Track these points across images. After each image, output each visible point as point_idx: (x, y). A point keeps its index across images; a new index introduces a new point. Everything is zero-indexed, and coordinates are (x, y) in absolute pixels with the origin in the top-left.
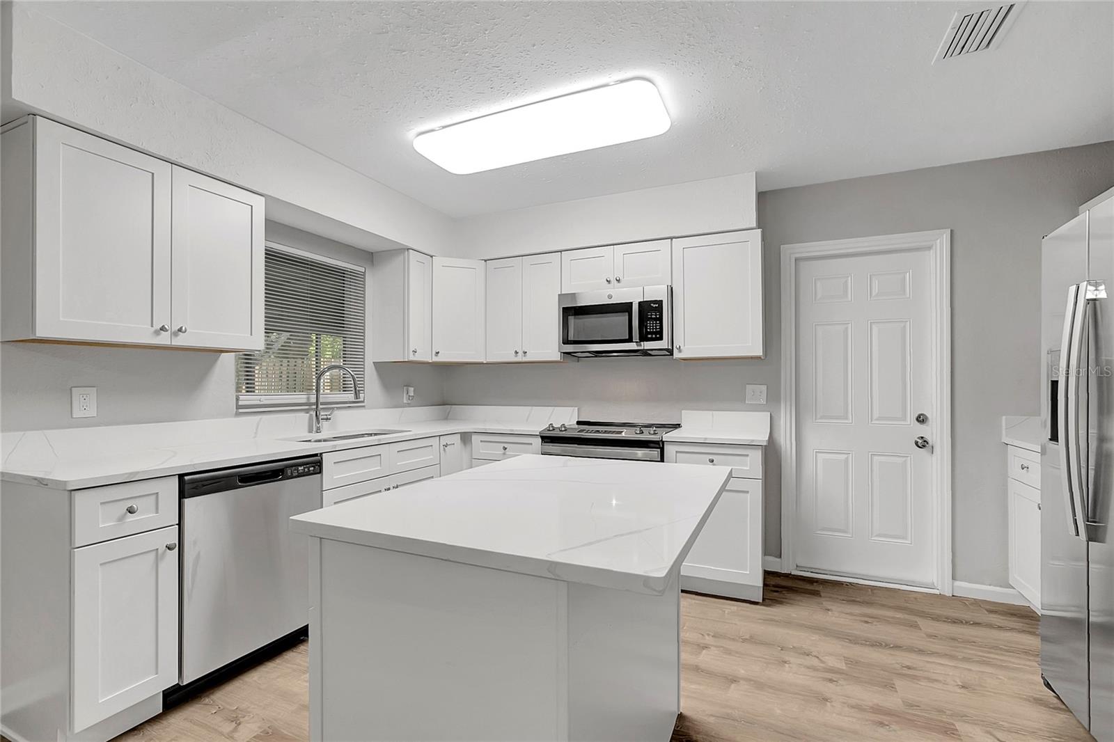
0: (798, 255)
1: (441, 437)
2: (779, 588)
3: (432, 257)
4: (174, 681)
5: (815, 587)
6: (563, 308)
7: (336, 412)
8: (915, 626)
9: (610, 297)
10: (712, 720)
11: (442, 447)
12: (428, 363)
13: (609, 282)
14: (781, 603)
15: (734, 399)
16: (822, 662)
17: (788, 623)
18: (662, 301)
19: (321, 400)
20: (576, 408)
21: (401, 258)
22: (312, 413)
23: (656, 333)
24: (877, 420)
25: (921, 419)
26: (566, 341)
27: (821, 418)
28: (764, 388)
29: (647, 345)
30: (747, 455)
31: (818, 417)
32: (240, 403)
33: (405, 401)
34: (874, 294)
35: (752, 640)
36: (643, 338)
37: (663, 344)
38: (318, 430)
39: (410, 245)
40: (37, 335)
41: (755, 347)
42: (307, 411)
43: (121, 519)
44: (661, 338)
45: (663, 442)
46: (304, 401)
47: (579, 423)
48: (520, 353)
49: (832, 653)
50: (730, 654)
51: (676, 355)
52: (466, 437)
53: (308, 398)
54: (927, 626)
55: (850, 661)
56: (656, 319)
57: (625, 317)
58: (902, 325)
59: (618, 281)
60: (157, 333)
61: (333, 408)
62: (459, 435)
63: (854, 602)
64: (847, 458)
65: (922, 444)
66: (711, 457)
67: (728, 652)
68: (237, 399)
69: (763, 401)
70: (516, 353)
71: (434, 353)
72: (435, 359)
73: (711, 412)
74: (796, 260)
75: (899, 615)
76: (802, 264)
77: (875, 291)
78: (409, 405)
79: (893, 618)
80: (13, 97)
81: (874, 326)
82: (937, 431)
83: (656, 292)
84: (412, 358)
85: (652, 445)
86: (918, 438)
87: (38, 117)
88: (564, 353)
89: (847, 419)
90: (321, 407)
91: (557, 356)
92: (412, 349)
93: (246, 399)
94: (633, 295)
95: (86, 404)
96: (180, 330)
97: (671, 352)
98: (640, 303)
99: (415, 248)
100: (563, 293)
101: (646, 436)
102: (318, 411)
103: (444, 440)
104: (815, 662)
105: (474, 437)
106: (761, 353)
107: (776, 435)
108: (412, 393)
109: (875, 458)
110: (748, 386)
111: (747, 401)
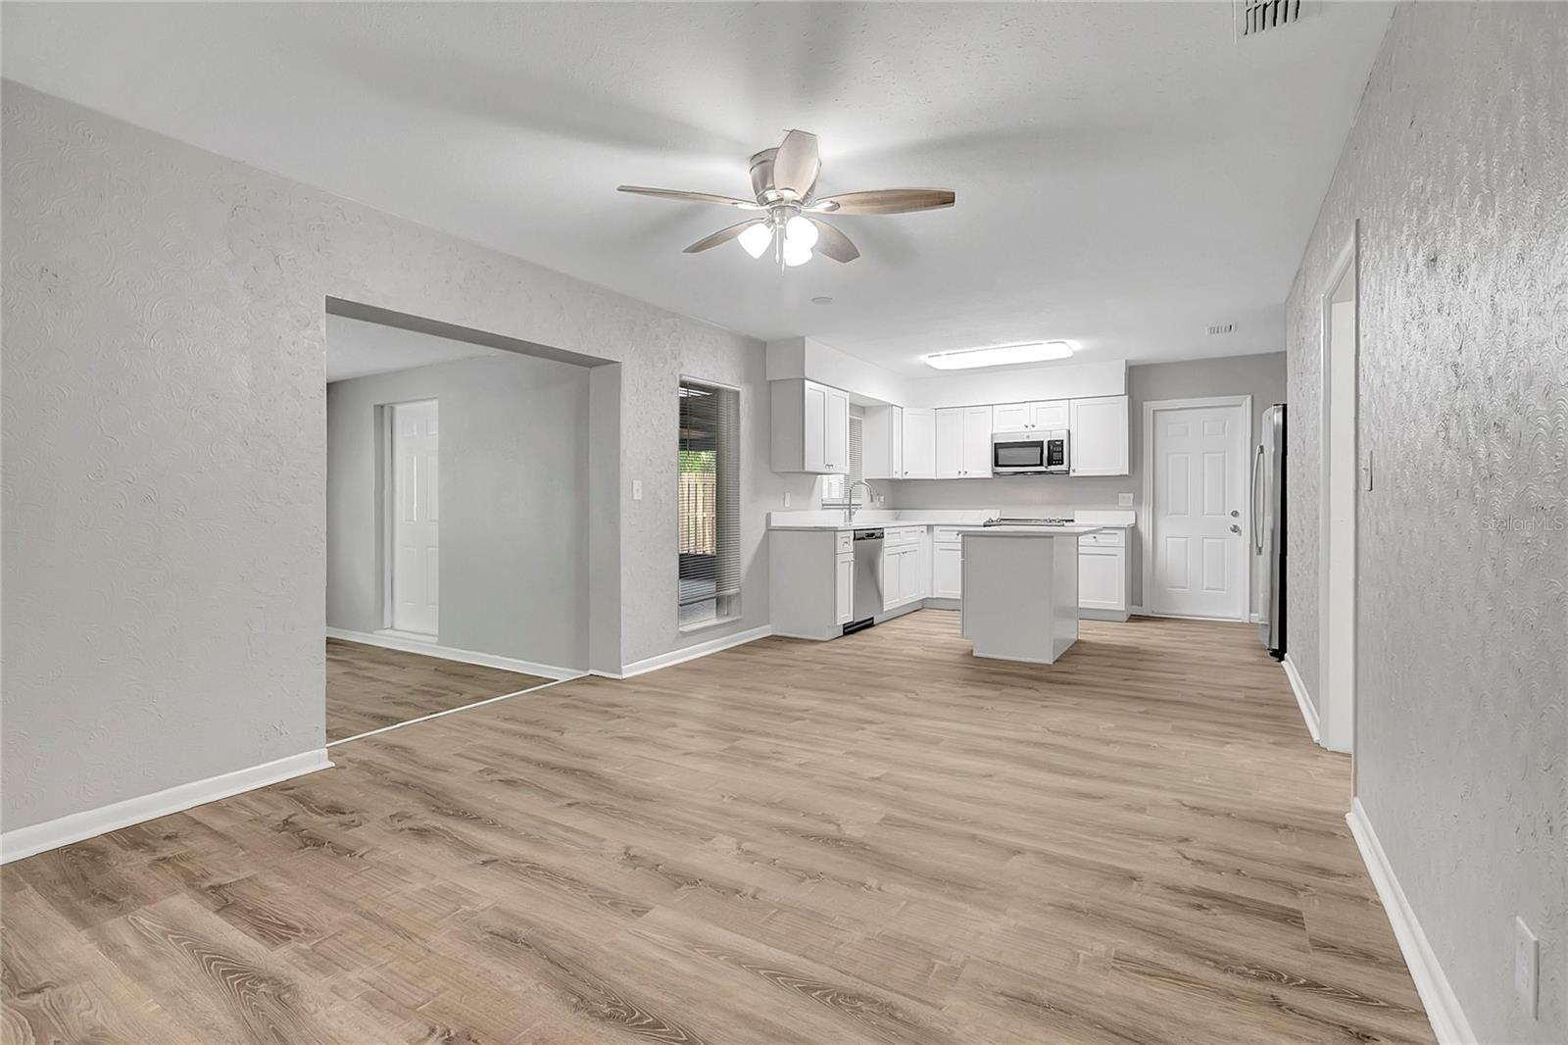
0: (1154, 409)
2: (1136, 619)
3: (902, 408)
6: (995, 444)
9: (1028, 436)
13: (1027, 427)
15: (1113, 503)
18: (1063, 441)
21: (887, 412)
23: (1059, 460)
24: (1206, 515)
25: (1235, 514)
26: (996, 465)
27: (1172, 514)
28: (1131, 495)
29: (1052, 468)
30: (1116, 534)
31: (1169, 514)
34: (1205, 434)
36: (1050, 463)
37: (1064, 467)
39: (892, 402)
41: (1123, 468)
44: (1062, 464)
47: (1001, 519)
48: (963, 474)
51: (1072, 474)
52: (930, 527)
56: (1059, 452)
57: (1039, 449)
58: (1223, 454)
59: (1033, 426)
62: (926, 526)
64: (1186, 542)
65: (1235, 529)
66: (1093, 534)
69: (1131, 505)
70: (960, 473)
71: (904, 473)
72: (907, 477)
76: (1158, 414)
77: (1206, 431)
81: (1205, 454)
82: (1244, 522)
83: (1059, 435)
84: (894, 476)
86: (1232, 526)
88: (994, 473)
89: (1187, 514)
91: (989, 475)
92: (894, 471)
94: (1044, 436)
97: (1068, 472)
98: (1048, 441)
99: (895, 404)
100: (994, 434)
102: (851, 511)
105: (935, 528)
106: (1127, 473)
107: (1139, 526)
108: (882, 500)
109: (1205, 540)
110: (1120, 495)
111: (1120, 504)
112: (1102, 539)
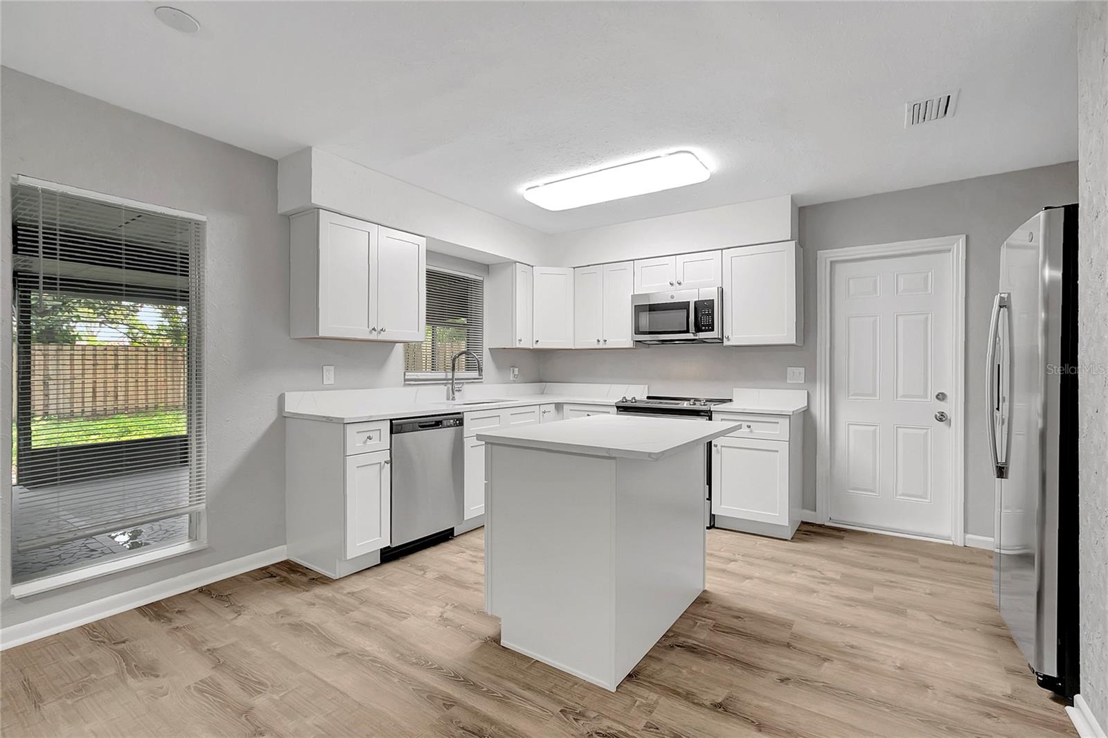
0: (832, 259)
1: (541, 406)
2: (807, 533)
3: (532, 266)
4: (389, 544)
5: (842, 534)
6: (635, 306)
7: (466, 386)
8: (915, 561)
9: (672, 297)
10: (726, 594)
11: (541, 414)
12: (529, 349)
13: (671, 284)
14: (807, 541)
15: (779, 379)
16: (823, 574)
17: (805, 553)
18: (713, 300)
19: (455, 377)
20: (647, 386)
21: (510, 269)
22: (449, 385)
23: (708, 326)
24: (901, 397)
25: (941, 397)
26: (638, 331)
27: (855, 395)
28: (802, 370)
29: (702, 335)
30: (778, 423)
31: (851, 394)
32: (406, 377)
33: (511, 379)
34: (899, 291)
35: (773, 559)
36: (698, 329)
37: (714, 334)
38: (453, 399)
39: (517, 259)
40: (320, 335)
41: (789, 335)
42: (445, 384)
43: (365, 442)
44: (713, 330)
45: (711, 412)
46: (444, 377)
47: (649, 398)
48: (602, 341)
49: (833, 570)
50: (751, 565)
51: (726, 343)
52: (559, 406)
53: (446, 375)
54: (923, 561)
55: (844, 575)
56: (708, 315)
57: (685, 312)
58: (925, 316)
59: (680, 284)
60: (371, 332)
61: (463, 383)
62: (554, 405)
63: (871, 544)
64: (875, 429)
65: (942, 417)
66: (749, 424)
67: (751, 564)
68: (405, 375)
69: (803, 382)
70: (598, 341)
71: (534, 342)
72: (536, 346)
73: (757, 390)
74: (831, 262)
75: (907, 555)
76: (838, 267)
77: (901, 287)
78: (514, 382)
79: (898, 555)
80: (312, 202)
81: (899, 318)
82: (954, 408)
83: (710, 293)
84: (518, 346)
85: (702, 414)
86: (939, 412)
87: (321, 210)
88: (636, 341)
89: (875, 396)
90: (455, 381)
91: (630, 344)
92: (518, 338)
93: (410, 375)
94: (690, 295)
95: (329, 376)
96: (382, 330)
97: (722, 341)
98: (695, 302)
99: (519, 261)
100: (635, 293)
101: (698, 407)
102: (453, 386)
103: (543, 408)
104: (818, 574)
105: (565, 407)
106: (795, 342)
107: (813, 409)
108: (516, 373)
109: (900, 430)
110: (789, 368)
111: (788, 381)
112: (760, 430)
